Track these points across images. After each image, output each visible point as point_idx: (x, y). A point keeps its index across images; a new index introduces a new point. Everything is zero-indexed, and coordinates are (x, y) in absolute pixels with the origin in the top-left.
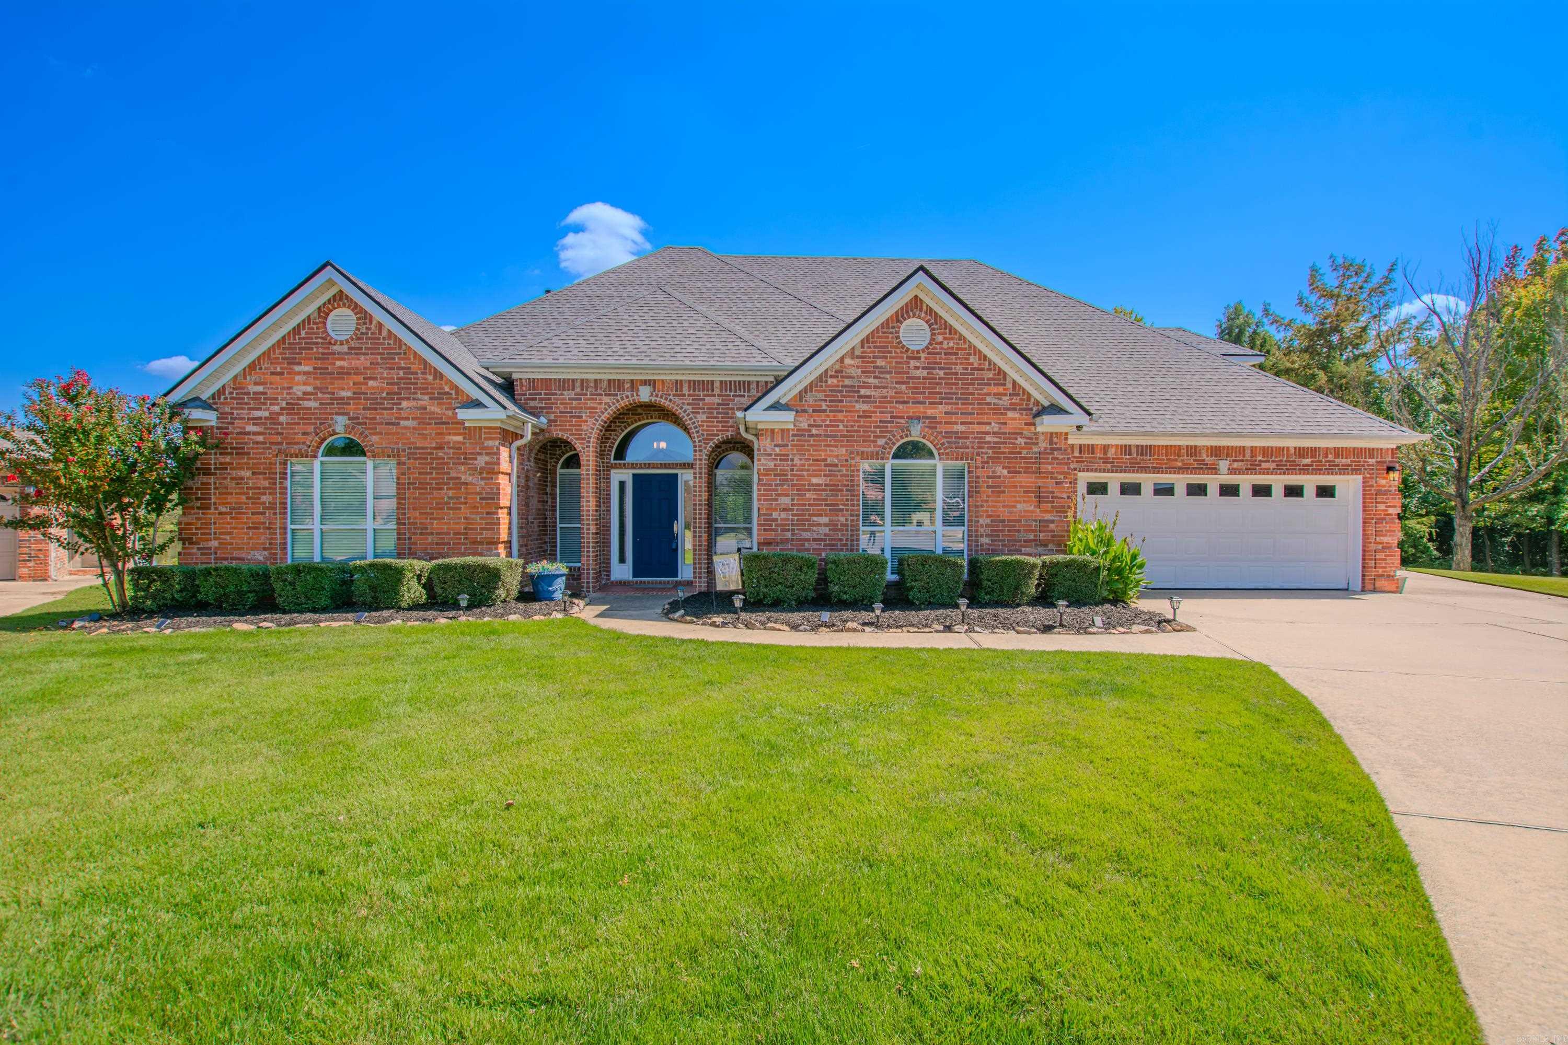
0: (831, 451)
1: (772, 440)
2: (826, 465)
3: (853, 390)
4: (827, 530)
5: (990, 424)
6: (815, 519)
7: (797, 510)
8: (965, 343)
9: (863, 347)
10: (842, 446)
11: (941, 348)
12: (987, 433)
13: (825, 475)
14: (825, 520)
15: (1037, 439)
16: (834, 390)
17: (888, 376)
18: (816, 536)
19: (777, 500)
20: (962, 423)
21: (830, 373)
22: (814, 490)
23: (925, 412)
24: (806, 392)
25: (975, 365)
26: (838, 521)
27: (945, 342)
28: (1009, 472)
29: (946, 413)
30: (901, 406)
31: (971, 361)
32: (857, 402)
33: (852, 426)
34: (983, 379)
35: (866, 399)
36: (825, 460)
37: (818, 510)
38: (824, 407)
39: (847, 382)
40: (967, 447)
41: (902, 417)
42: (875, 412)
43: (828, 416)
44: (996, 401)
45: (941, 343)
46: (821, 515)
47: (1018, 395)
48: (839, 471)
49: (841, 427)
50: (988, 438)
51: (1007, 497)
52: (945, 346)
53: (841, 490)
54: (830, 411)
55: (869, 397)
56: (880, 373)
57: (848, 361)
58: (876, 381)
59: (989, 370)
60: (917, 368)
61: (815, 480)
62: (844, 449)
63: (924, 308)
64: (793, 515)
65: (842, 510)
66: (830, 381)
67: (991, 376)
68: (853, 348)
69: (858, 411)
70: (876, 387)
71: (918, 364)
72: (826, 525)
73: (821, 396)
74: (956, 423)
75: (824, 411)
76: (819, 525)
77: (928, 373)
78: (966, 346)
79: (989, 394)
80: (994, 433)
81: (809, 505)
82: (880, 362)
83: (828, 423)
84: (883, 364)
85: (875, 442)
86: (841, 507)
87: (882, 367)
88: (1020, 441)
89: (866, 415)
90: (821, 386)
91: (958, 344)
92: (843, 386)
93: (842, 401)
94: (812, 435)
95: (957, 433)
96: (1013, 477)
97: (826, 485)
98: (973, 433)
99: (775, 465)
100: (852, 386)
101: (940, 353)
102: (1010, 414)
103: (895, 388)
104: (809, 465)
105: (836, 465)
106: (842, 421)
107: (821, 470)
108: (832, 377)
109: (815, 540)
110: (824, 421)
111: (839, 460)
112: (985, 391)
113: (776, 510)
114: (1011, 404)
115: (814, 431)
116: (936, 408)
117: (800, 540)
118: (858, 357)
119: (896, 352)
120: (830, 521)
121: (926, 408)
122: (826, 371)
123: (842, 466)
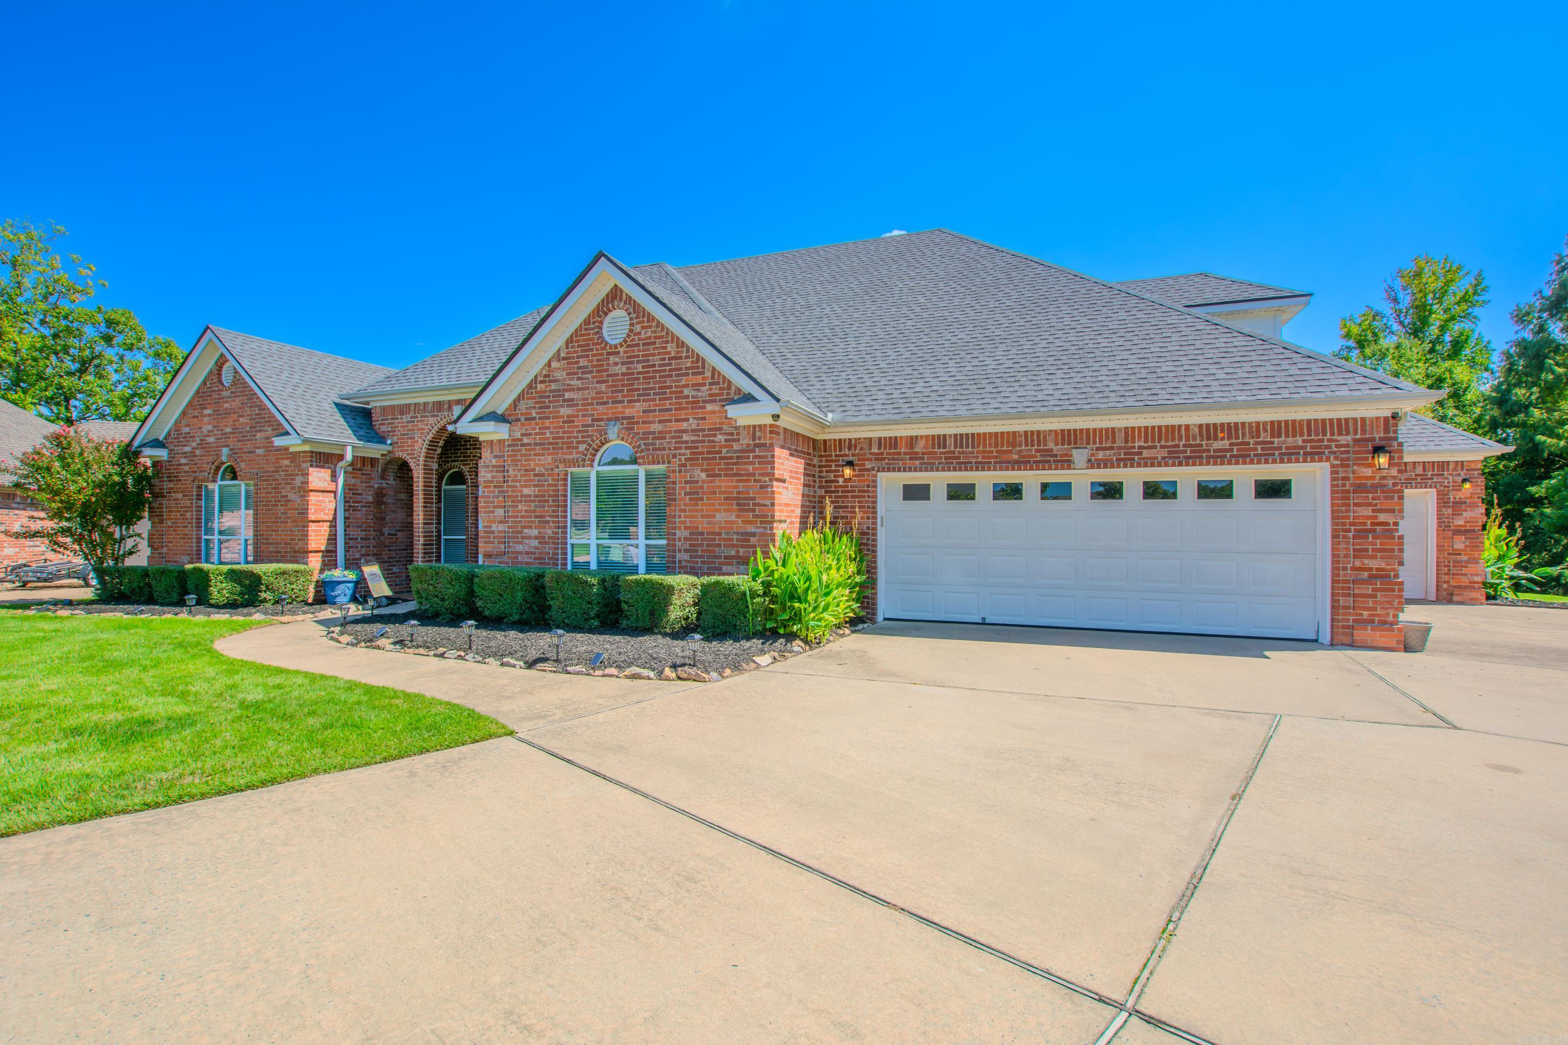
0: (539, 460)
1: (492, 452)
2: (535, 475)
3: (558, 393)
4: (535, 543)
5: (687, 420)
6: (526, 531)
7: (512, 522)
8: (663, 330)
9: (567, 348)
10: (548, 454)
11: (640, 339)
12: (685, 431)
13: (535, 486)
14: (535, 532)
15: (738, 434)
16: (542, 395)
17: (589, 376)
18: (527, 549)
19: (493, 512)
20: (660, 422)
21: (539, 379)
22: (526, 501)
23: (624, 412)
24: (519, 400)
25: (673, 355)
26: (546, 533)
27: (643, 332)
28: (708, 476)
29: (644, 411)
30: (600, 407)
31: (669, 349)
32: (562, 406)
33: (557, 433)
34: (681, 369)
35: (570, 402)
36: (534, 470)
37: (529, 522)
38: (534, 415)
39: (554, 386)
40: (664, 449)
41: (602, 420)
42: (577, 416)
43: (537, 424)
44: (695, 393)
45: (639, 333)
46: (531, 527)
47: (718, 383)
48: (547, 480)
49: (548, 435)
50: (685, 437)
51: (705, 505)
52: (643, 336)
53: (548, 501)
54: (540, 418)
55: (572, 400)
56: (583, 373)
57: (555, 364)
58: (579, 382)
59: (687, 357)
60: (616, 364)
61: (526, 491)
62: (550, 458)
63: (624, 297)
64: (509, 527)
65: (548, 522)
66: (539, 386)
67: (689, 365)
68: (559, 350)
69: (563, 417)
70: (579, 389)
71: (617, 360)
72: (536, 538)
73: (531, 403)
74: (653, 422)
75: (534, 419)
76: (529, 538)
77: (627, 369)
78: (664, 333)
79: (687, 386)
80: (693, 431)
81: (522, 517)
82: (583, 362)
83: (537, 431)
84: (586, 363)
85: (577, 448)
86: (548, 518)
87: (584, 367)
88: (720, 438)
89: (570, 420)
90: (532, 393)
91: (655, 332)
92: (551, 391)
93: (549, 407)
94: (523, 445)
95: (654, 433)
96: (712, 482)
97: (535, 496)
98: (670, 432)
99: (492, 477)
100: (558, 390)
101: (638, 345)
102: (709, 407)
103: (596, 388)
104: (522, 476)
105: (543, 475)
106: (549, 428)
107: (530, 480)
108: (541, 382)
109: (527, 553)
110: (534, 429)
111: (547, 469)
112: (683, 383)
113: (494, 522)
114: (710, 395)
115: (526, 441)
116: (634, 407)
117: (513, 553)
118: (564, 359)
119: (597, 350)
120: (539, 533)
121: (624, 407)
122: (536, 377)
123: (549, 475)
